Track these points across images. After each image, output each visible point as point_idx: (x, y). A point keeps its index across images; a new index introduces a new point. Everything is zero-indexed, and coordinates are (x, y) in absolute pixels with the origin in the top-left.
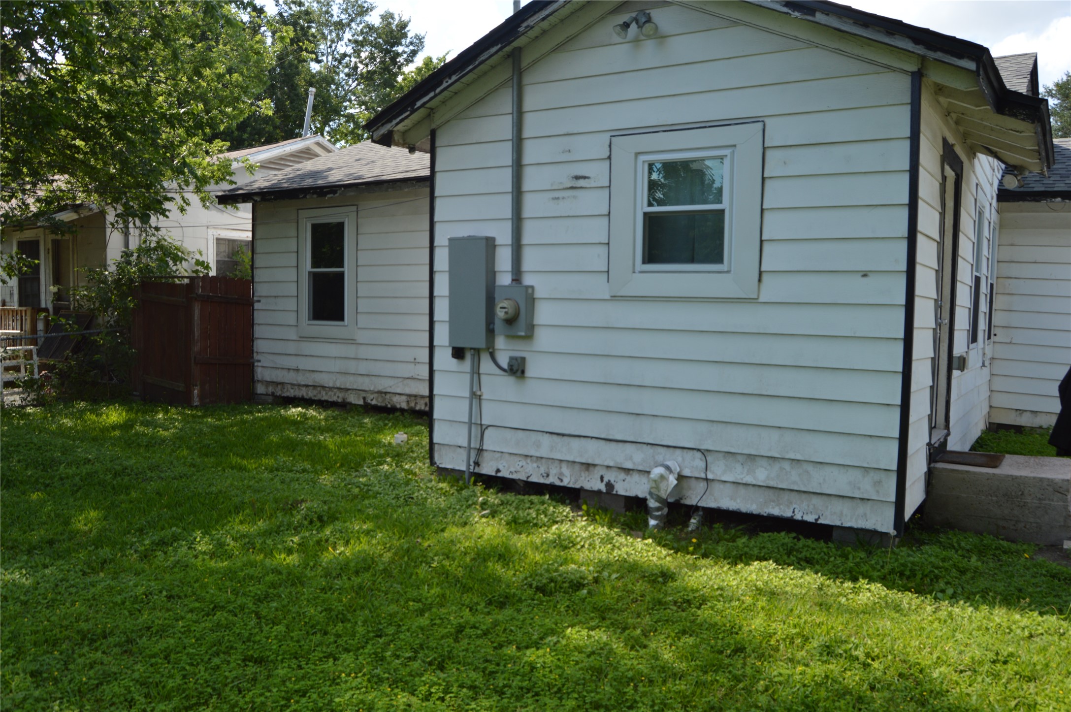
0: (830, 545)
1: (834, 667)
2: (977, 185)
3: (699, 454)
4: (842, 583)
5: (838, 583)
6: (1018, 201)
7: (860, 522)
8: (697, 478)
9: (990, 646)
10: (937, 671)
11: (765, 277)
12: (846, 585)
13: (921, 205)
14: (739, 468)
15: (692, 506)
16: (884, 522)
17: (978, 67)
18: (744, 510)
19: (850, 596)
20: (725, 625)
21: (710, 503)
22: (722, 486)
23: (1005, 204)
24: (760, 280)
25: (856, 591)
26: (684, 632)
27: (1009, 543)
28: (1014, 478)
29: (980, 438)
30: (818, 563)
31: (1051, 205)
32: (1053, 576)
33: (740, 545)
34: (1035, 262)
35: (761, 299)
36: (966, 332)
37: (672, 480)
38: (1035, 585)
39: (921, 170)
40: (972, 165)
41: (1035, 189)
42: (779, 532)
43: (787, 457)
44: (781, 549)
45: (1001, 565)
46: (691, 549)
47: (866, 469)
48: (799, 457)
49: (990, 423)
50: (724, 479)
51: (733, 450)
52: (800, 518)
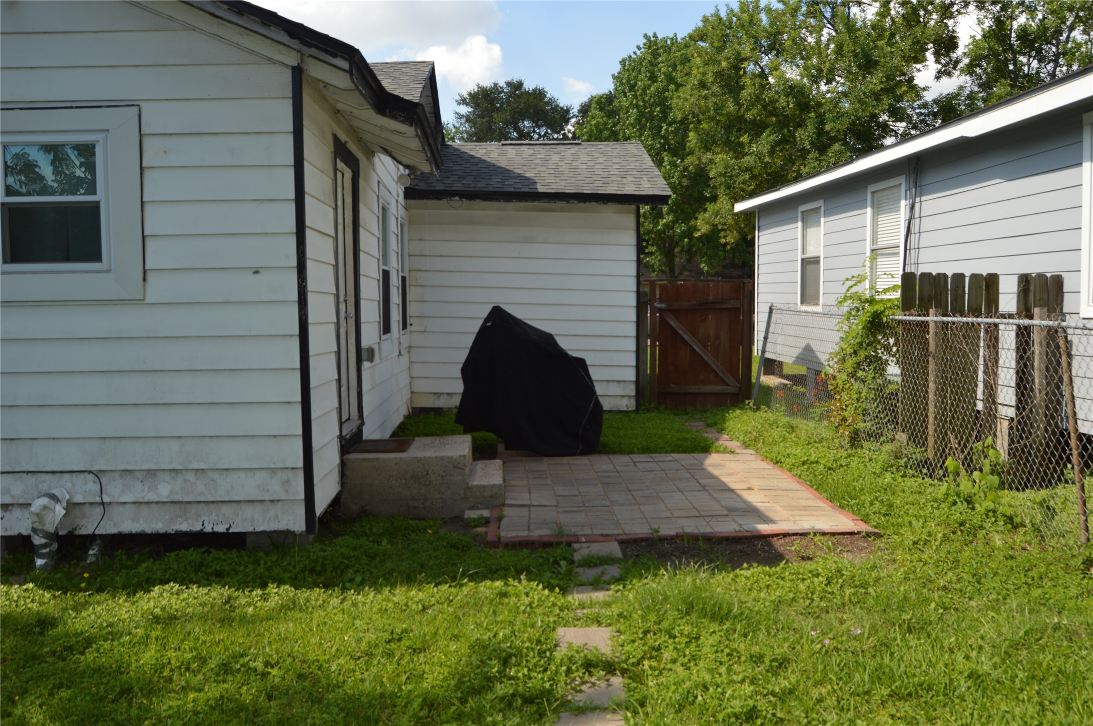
0: (243, 553)
1: (229, 686)
2: (379, 182)
3: (91, 477)
4: (250, 591)
5: (247, 593)
6: (423, 199)
7: (272, 524)
8: (91, 504)
9: (386, 627)
10: (335, 664)
11: (150, 276)
12: (254, 593)
13: (308, 199)
14: (139, 486)
15: (89, 535)
16: (295, 521)
17: (351, 67)
18: (148, 530)
19: (259, 604)
20: (111, 667)
21: (109, 528)
22: (121, 508)
23: (412, 202)
24: (144, 280)
25: (265, 598)
26: (61, 686)
27: (417, 522)
28: (419, 460)
29: (402, 423)
30: (228, 575)
31: (452, 203)
32: (454, 546)
33: (142, 571)
34: (441, 256)
35: (147, 301)
36: (377, 324)
37: (60, 511)
38: (436, 558)
39: (306, 164)
40: (372, 164)
41: (437, 188)
42: (187, 549)
43: (191, 467)
44: (188, 567)
45: (409, 544)
46: (83, 585)
47: (273, 471)
48: (203, 466)
49: (413, 408)
50: (122, 500)
51: (130, 468)
52: (210, 530)
